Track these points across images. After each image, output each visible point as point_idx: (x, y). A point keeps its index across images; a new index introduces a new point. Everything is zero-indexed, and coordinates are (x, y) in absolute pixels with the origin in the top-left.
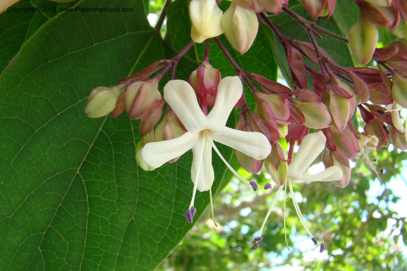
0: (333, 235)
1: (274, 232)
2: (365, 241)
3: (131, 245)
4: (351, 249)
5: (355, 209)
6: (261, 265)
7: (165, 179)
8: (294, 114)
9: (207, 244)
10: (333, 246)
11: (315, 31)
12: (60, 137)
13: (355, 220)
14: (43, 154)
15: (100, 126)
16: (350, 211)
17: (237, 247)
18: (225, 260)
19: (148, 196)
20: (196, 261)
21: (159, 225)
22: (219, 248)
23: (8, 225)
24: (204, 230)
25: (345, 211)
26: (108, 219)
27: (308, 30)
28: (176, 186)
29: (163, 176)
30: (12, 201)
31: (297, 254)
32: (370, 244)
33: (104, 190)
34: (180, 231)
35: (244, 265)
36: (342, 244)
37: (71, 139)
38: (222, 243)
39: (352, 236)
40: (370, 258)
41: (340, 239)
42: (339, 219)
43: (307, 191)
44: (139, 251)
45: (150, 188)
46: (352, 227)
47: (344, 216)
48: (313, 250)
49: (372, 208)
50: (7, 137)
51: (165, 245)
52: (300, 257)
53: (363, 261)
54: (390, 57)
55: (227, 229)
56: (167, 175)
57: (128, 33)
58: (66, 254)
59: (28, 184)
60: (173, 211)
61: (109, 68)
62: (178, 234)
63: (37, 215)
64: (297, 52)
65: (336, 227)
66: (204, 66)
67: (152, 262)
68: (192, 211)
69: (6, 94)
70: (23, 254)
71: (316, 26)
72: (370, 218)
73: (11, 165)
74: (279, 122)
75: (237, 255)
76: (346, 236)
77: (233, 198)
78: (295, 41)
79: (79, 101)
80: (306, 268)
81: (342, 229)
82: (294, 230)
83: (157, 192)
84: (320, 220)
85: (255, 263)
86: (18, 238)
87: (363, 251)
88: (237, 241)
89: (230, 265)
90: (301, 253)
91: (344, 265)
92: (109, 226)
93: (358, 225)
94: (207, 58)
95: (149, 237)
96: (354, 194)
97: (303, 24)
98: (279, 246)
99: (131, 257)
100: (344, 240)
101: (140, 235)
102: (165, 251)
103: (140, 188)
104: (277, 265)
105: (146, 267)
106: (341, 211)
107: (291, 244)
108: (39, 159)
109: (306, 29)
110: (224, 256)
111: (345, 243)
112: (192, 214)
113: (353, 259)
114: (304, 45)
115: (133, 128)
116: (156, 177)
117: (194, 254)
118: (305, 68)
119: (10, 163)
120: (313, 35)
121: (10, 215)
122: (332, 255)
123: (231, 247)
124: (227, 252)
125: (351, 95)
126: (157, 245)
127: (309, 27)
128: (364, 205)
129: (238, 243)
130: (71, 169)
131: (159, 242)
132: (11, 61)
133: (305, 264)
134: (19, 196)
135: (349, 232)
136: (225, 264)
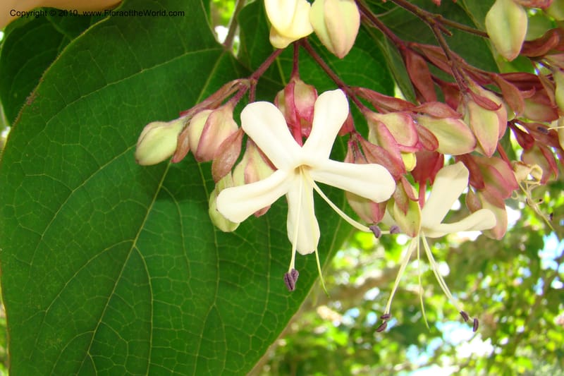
0: (496, 318)
1: (414, 319)
2: (543, 322)
3: (215, 342)
4: (524, 335)
5: (524, 279)
6: (398, 367)
7: (254, 248)
8: (423, 137)
9: (321, 342)
10: (499, 333)
11: (442, 26)
12: (106, 198)
13: (527, 293)
14: (84, 223)
15: (159, 181)
16: (517, 282)
17: (363, 343)
18: (347, 362)
19: (232, 273)
20: (308, 367)
21: (252, 311)
22: (339, 346)
23: (44, 322)
24: (317, 322)
25: (510, 283)
26: (180, 307)
27: (432, 25)
28: (270, 256)
29: (252, 244)
30: (47, 288)
31: (447, 348)
32: (551, 326)
33: (173, 268)
34: (281, 317)
35: (376, 368)
36: (511, 329)
37: (121, 201)
38: (343, 339)
39: (523, 316)
40: (552, 346)
41: (507, 321)
42: (504, 294)
43: (455, 258)
44: (227, 349)
45: (234, 262)
46: (523, 303)
47: (510, 289)
48: (469, 341)
49: (549, 275)
50: (34, 201)
51: (261, 339)
52: (452, 352)
53: (543, 352)
54: (547, 49)
55: (347, 320)
56: (257, 242)
57: (187, 53)
58: (126, 358)
59: (67, 265)
60: (269, 291)
61: (166, 101)
62: (278, 322)
63: (83, 308)
64: (420, 58)
65: (500, 306)
66: (294, 82)
67: (245, 363)
68: (293, 274)
69: (27, 143)
70: (68, 362)
71: (442, 18)
72: (548, 290)
73: (42, 239)
74: (403, 149)
75: (364, 354)
76: (516, 317)
77: (351, 276)
78: (415, 44)
79: (128, 149)
80: (462, 367)
81: (509, 307)
82: (440, 315)
83: (245, 266)
84: (476, 298)
85: (389, 366)
86: (59, 340)
87: (541, 337)
88: (364, 335)
89: (356, 369)
90: (453, 348)
91: (516, 359)
92: (182, 318)
93: (532, 300)
94: (297, 73)
95: (239, 329)
96: (521, 258)
97: (424, 18)
98: (422, 338)
99: (215, 358)
100: (514, 322)
101: (225, 327)
102: (262, 347)
103: (221, 262)
104: (421, 366)
105: (238, 371)
106: (505, 283)
107: (439, 334)
108: (80, 230)
109: (428, 25)
110: (346, 357)
111: (515, 327)
112: (294, 279)
113: (528, 351)
114: (428, 49)
115: (204, 181)
116: (242, 245)
117: (304, 356)
118: (432, 81)
119: (41, 236)
120: (439, 31)
121: (46, 308)
122: (498, 345)
123: (355, 344)
124: (351, 351)
125: (499, 105)
126: (251, 339)
127: (433, 21)
128: (537, 271)
129: (364, 337)
130: (124, 241)
131: (253, 335)
132: (28, 98)
133: (459, 362)
134: (56, 282)
135: (519, 312)
136: (348, 368)
